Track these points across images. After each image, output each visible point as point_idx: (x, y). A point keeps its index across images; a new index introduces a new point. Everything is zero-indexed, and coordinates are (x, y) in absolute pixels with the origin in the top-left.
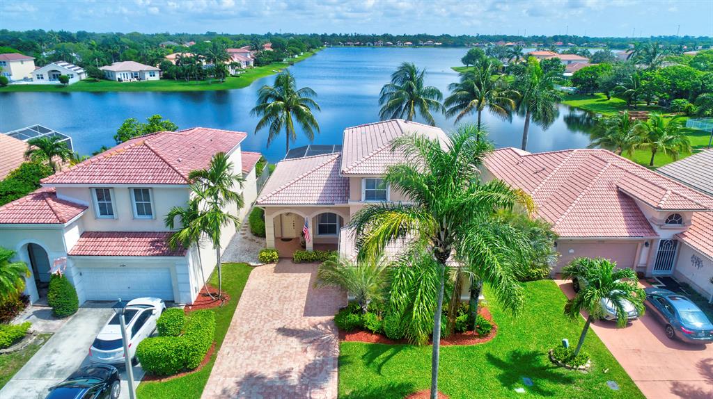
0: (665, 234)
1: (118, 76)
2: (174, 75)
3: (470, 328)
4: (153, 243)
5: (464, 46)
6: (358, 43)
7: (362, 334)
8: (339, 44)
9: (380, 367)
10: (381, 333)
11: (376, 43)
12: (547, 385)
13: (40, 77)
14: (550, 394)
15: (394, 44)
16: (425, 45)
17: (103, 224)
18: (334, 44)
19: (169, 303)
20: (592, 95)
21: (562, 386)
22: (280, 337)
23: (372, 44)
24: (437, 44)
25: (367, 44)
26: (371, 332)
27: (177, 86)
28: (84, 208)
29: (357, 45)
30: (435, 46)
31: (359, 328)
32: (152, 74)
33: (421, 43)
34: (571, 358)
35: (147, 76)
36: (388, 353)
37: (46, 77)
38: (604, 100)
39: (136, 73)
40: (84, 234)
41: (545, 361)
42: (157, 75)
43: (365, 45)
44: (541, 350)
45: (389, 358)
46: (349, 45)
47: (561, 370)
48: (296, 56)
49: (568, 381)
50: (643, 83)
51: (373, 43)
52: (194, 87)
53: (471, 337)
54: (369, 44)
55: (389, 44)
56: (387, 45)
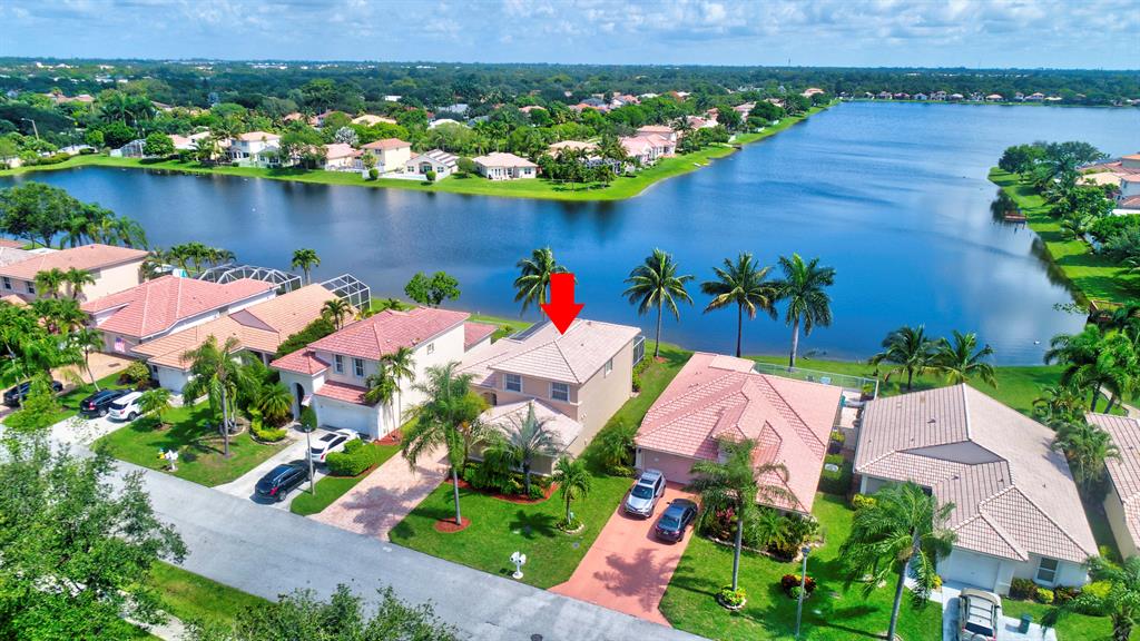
1: (489, 172)
2: (552, 174)
4: (359, 395)
5: (1108, 104)
8: (866, 96)
9: (451, 500)
11: (932, 95)
12: (536, 535)
13: (411, 169)
15: (966, 97)
16: (1028, 100)
17: (335, 377)
18: (858, 96)
19: (364, 436)
21: (544, 537)
23: (924, 97)
24: (1050, 98)
25: (916, 96)
27: (548, 192)
28: (328, 365)
29: (898, 98)
30: (1047, 103)
32: (528, 171)
33: (1019, 96)
35: (522, 173)
36: (462, 494)
37: (417, 169)
39: (509, 170)
40: (328, 382)
41: (552, 523)
42: (534, 173)
43: (911, 98)
45: (461, 497)
46: (884, 97)
47: (555, 530)
49: (552, 536)
51: (927, 94)
52: (570, 193)
53: (523, 499)
54: (920, 98)
55: (958, 98)
56: (953, 99)
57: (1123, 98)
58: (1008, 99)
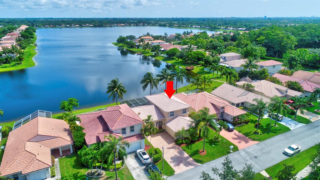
0: (222, 111)
3: (200, 138)
4: (137, 137)
6: (52, 26)
7: (183, 144)
8: (42, 27)
9: (191, 149)
10: (186, 143)
12: (216, 144)
14: (217, 145)
15: (70, 26)
16: (86, 26)
18: (39, 27)
20: (173, 58)
21: (218, 143)
22: (169, 150)
23: (59, 26)
24: (91, 25)
25: (57, 26)
26: (184, 144)
29: (51, 27)
31: (182, 143)
33: (83, 25)
34: (217, 138)
36: (190, 146)
38: (177, 60)
41: (214, 140)
43: (55, 27)
44: (212, 138)
45: (191, 147)
46: (47, 27)
47: (217, 141)
48: (32, 39)
49: (219, 142)
50: (190, 56)
51: (60, 25)
53: (201, 139)
54: (58, 27)
55: (68, 26)
56: (67, 26)
57: (106, 25)
58: (81, 26)
